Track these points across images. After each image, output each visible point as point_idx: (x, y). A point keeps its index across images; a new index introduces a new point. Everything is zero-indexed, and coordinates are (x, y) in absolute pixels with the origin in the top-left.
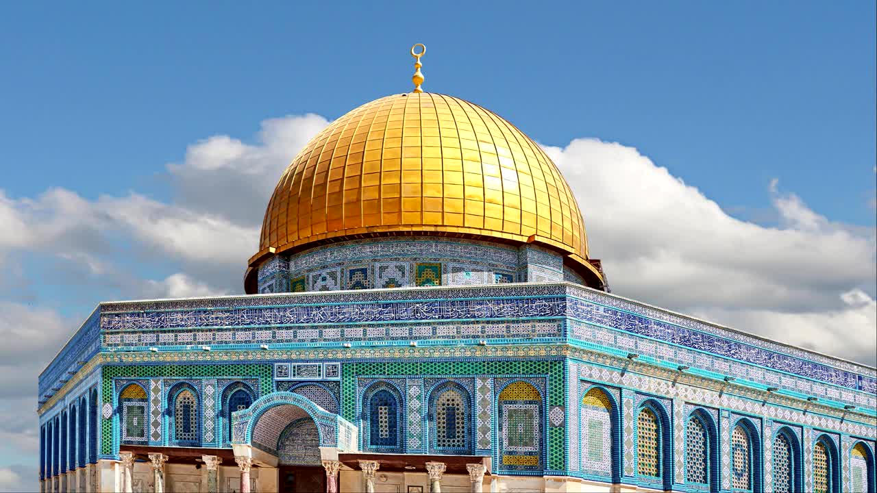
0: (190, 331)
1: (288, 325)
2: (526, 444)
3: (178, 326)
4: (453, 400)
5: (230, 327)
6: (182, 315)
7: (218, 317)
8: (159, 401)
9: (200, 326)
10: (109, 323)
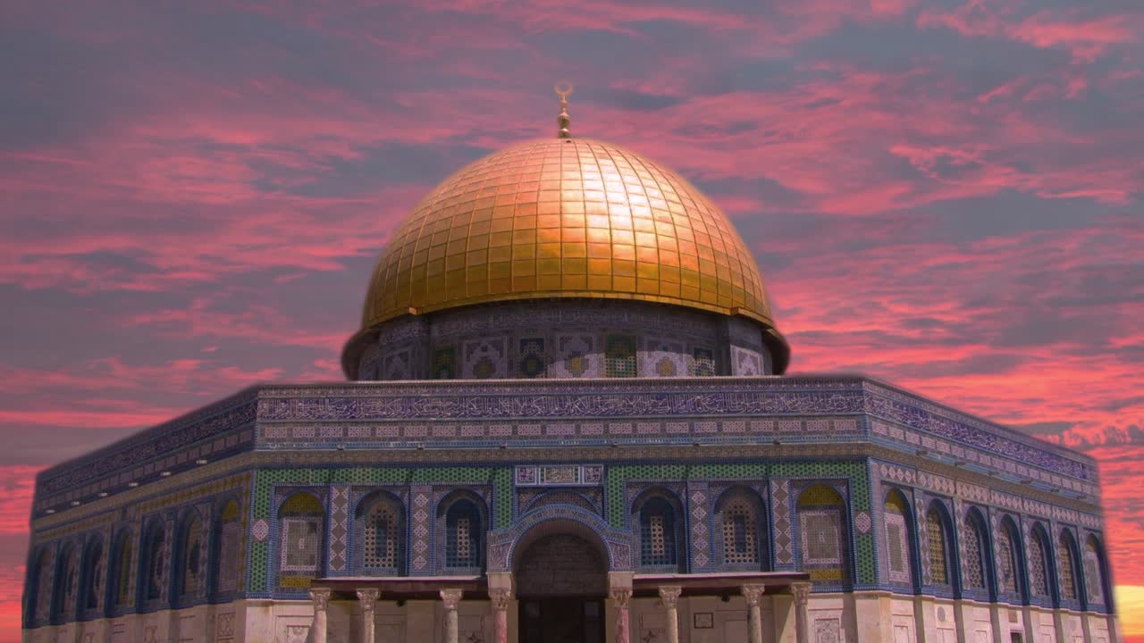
0: (395, 423)
1: (534, 417)
2: (828, 556)
3: (377, 416)
4: (741, 507)
5: (454, 419)
6: (384, 403)
7: (436, 407)
8: (343, 516)
9: (410, 417)
10: (272, 410)
